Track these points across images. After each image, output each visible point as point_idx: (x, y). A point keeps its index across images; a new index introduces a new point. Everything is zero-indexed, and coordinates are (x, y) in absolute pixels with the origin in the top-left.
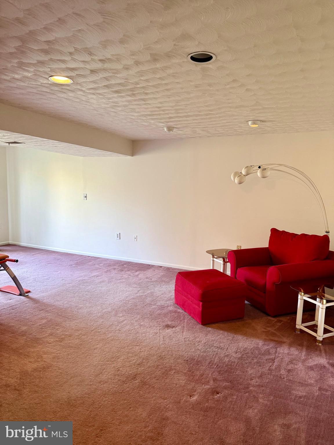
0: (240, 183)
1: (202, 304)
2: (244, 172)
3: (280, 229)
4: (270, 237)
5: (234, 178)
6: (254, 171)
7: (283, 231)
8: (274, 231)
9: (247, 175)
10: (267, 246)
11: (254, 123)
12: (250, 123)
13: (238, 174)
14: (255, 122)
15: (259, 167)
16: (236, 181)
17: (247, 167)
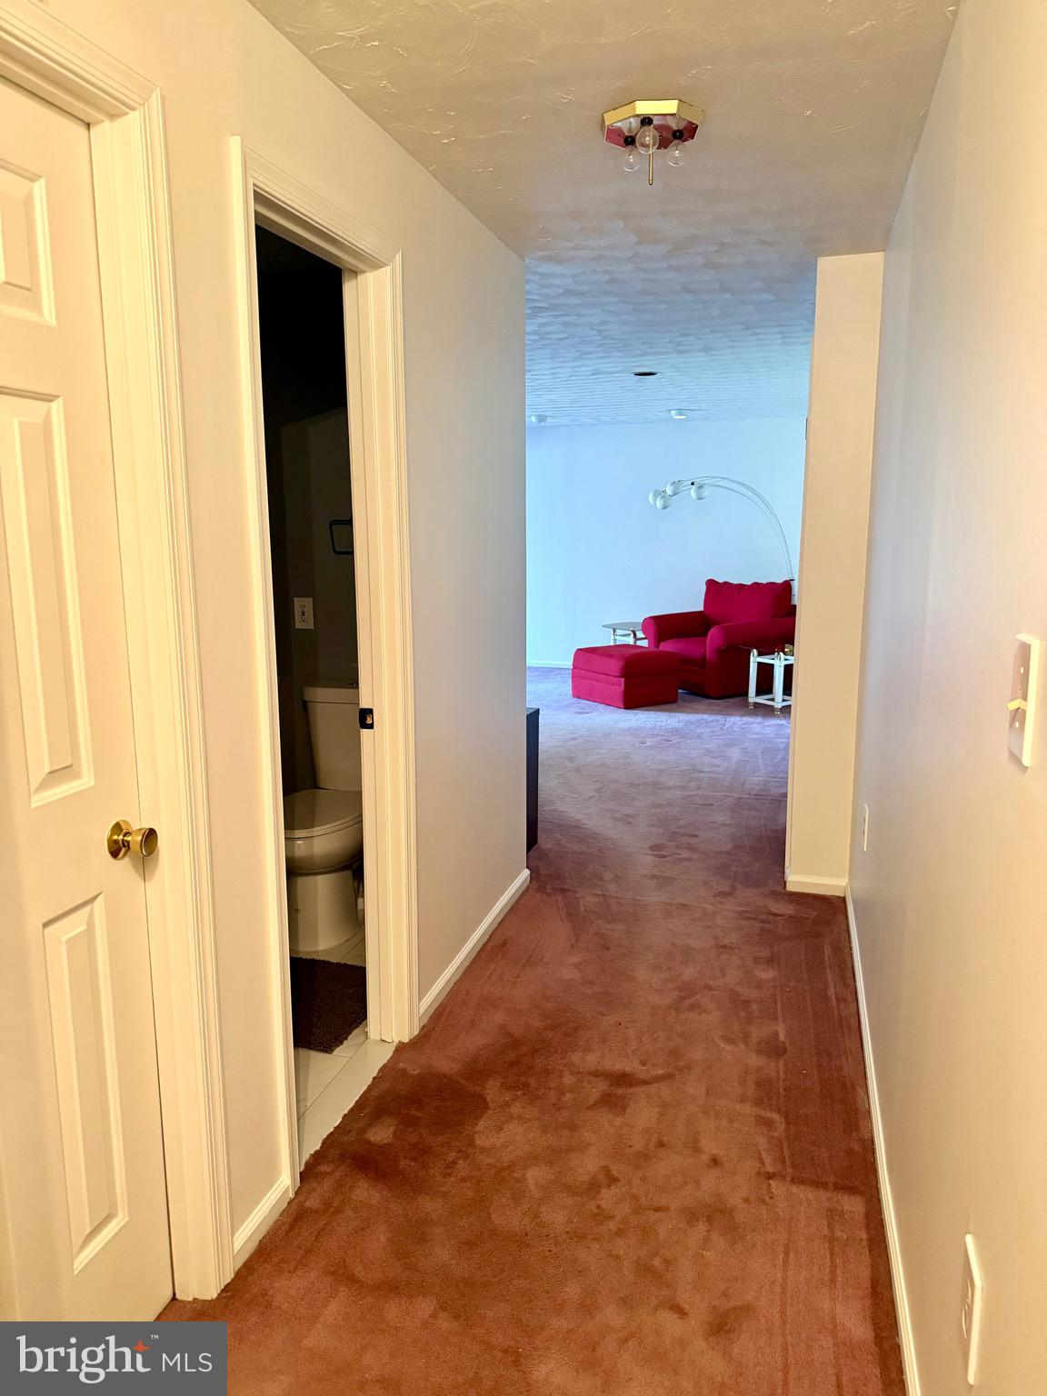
0: (664, 508)
1: (625, 682)
2: (669, 491)
3: (721, 580)
4: (706, 594)
5: (655, 501)
6: (684, 489)
7: (726, 583)
8: (711, 584)
9: (674, 495)
10: (701, 608)
11: (680, 414)
12: (673, 413)
13: (660, 493)
14: (680, 412)
15: (693, 484)
16: (659, 503)
17: (674, 483)
